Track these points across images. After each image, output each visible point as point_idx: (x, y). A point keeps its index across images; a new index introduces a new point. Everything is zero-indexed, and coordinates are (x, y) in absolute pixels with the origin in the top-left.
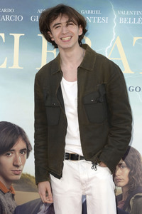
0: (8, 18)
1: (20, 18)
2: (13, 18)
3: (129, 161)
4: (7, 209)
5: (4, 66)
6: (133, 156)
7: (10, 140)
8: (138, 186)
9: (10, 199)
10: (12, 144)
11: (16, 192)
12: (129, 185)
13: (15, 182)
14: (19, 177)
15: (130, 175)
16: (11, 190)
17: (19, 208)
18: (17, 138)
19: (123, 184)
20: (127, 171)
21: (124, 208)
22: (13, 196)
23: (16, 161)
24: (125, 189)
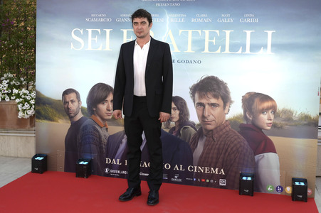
0: (102, 20)
3: (179, 106)
4: (103, 138)
5: (100, 49)
6: (182, 103)
7: (104, 94)
8: (185, 121)
9: (105, 131)
10: (106, 97)
11: (109, 127)
12: (179, 121)
13: (108, 120)
14: (111, 117)
15: (180, 114)
16: (105, 125)
17: (111, 137)
18: (109, 93)
19: (175, 120)
20: (178, 112)
21: (177, 135)
22: (107, 129)
23: (108, 107)
24: (177, 124)
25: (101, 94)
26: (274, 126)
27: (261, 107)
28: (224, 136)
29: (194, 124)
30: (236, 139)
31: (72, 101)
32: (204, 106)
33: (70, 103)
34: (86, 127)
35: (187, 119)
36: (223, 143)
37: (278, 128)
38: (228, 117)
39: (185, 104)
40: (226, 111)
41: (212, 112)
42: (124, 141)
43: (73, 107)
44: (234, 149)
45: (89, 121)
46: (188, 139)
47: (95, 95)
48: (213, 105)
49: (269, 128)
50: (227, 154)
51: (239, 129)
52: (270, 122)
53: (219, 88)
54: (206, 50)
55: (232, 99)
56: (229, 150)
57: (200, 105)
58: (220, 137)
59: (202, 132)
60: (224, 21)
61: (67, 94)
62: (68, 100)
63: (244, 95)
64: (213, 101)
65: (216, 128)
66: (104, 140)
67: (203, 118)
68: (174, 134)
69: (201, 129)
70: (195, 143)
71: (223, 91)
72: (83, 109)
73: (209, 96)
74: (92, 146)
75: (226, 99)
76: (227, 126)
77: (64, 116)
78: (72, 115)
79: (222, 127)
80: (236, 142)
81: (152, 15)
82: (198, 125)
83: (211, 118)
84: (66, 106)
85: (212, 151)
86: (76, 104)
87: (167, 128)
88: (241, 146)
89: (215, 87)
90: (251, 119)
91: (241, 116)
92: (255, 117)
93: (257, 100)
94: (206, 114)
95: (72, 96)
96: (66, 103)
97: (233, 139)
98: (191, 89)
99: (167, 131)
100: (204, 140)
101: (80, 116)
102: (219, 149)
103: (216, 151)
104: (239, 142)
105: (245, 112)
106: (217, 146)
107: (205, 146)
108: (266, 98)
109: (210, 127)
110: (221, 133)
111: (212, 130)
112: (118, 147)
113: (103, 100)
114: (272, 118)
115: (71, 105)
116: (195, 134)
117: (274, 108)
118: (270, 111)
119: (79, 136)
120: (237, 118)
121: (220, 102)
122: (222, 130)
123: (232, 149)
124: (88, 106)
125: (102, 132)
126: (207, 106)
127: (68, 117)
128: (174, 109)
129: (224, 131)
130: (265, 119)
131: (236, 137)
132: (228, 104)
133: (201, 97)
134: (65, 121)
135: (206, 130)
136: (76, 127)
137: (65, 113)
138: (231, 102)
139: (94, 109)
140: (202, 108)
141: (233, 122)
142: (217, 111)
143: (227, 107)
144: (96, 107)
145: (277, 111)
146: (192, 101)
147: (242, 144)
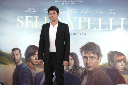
0: (34, 11)
1: (38, 12)
2: (35, 11)
3: (74, 58)
4: (33, 74)
5: (32, 27)
6: (75, 56)
7: (34, 51)
8: (77, 66)
9: (34, 71)
10: (35, 52)
11: (36, 68)
12: (74, 66)
13: (36, 65)
14: (37, 63)
15: (74, 62)
16: (34, 68)
17: (37, 74)
19: (72, 65)
20: (73, 61)
21: (73, 73)
22: (35, 70)
23: (36, 58)
24: (73, 67)
25: (32, 51)
26: (125, 69)
27: (118, 59)
28: (98, 74)
29: (82, 68)
30: (104, 76)
31: (17, 55)
32: (87, 58)
33: (16, 55)
34: (24, 68)
35: (78, 65)
36: (97, 78)
37: (127, 70)
38: (100, 64)
39: (77, 57)
40: (99, 61)
41: (92, 61)
42: (44, 76)
43: (17, 57)
44: (103, 81)
45: (25, 65)
46: (78, 75)
47: (29, 51)
48: (92, 57)
49: (122, 70)
50: (100, 84)
51: (106, 71)
52: (122, 67)
53: (96, 48)
54: (89, 28)
55: (102, 55)
56: (101, 82)
57: (85, 57)
58: (96, 74)
59: (86, 72)
60: (98, 13)
61: (14, 51)
62: (15, 54)
63: (109, 52)
64: (92, 55)
65: (93, 70)
66: (34, 76)
67: (86, 64)
68: (71, 73)
69: (86, 70)
70: (82, 78)
71: (97, 50)
72: (22, 59)
73: (90, 52)
74: (27, 78)
75: (99, 55)
76: (99, 69)
77: (12, 62)
78: (17, 62)
79: (97, 69)
80: (104, 78)
81: (59, 10)
82: (84, 68)
83: (91, 64)
84: (14, 57)
85: (91, 82)
86: (19, 56)
87: (67, 69)
88: (107, 80)
89: (93, 48)
90: (112, 65)
91: (107, 63)
92: (115, 64)
93: (115, 55)
94: (88, 62)
95: (17, 52)
96: (14, 55)
97: (103, 76)
98: (80, 49)
99: (67, 71)
100: (87, 76)
101: (21, 62)
102: (95, 81)
103: (93, 82)
104: (106, 78)
105: (109, 61)
106: (94, 80)
107: (88, 79)
108: (121, 54)
109: (90, 69)
110: (96, 73)
111: (91, 71)
112: (41, 79)
113: (33, 54)
114: (124, 65)
115: (16, 56)
116: (82, 73)
117: (124, 60)
118: (123, 61)
119: (20, 73)
120: (105, 64)
121: (96, 56)
122: (96, 71)
123: (102, 81)
124: (25, 57)
125: (33, 71)
126: (89, 58)
127: (14, 63)
128: (71, 59)
129: (98, 71)
130: (120, 66)
131: (104, 75)
132: (100, 57)
133: (86, 53)
134: (13, 65)
135: (88, 71)
136: (19, 68)
137: (13, 61)
138: (102, 56)
139: (29, 59)
140: (86, 59)
141: (103, 67)
142: (94, 60)
143: (100, 59)
144: (29, 58)
145: (127, 61)
146: (81, 55)
147: (108, 79)
